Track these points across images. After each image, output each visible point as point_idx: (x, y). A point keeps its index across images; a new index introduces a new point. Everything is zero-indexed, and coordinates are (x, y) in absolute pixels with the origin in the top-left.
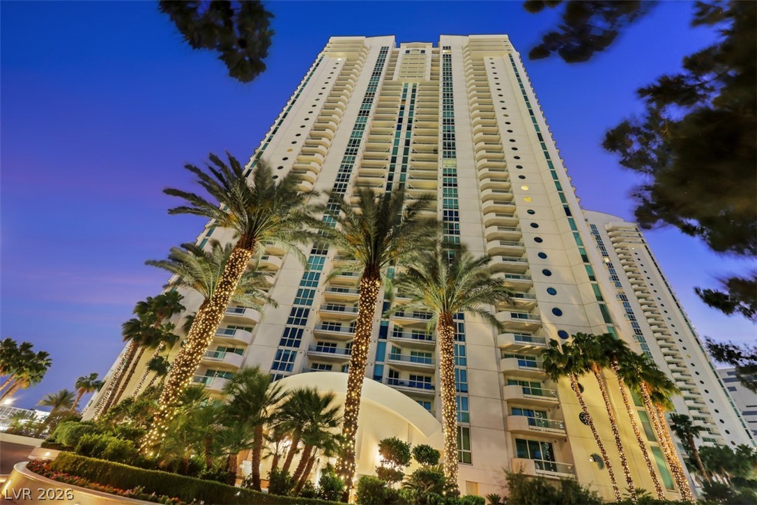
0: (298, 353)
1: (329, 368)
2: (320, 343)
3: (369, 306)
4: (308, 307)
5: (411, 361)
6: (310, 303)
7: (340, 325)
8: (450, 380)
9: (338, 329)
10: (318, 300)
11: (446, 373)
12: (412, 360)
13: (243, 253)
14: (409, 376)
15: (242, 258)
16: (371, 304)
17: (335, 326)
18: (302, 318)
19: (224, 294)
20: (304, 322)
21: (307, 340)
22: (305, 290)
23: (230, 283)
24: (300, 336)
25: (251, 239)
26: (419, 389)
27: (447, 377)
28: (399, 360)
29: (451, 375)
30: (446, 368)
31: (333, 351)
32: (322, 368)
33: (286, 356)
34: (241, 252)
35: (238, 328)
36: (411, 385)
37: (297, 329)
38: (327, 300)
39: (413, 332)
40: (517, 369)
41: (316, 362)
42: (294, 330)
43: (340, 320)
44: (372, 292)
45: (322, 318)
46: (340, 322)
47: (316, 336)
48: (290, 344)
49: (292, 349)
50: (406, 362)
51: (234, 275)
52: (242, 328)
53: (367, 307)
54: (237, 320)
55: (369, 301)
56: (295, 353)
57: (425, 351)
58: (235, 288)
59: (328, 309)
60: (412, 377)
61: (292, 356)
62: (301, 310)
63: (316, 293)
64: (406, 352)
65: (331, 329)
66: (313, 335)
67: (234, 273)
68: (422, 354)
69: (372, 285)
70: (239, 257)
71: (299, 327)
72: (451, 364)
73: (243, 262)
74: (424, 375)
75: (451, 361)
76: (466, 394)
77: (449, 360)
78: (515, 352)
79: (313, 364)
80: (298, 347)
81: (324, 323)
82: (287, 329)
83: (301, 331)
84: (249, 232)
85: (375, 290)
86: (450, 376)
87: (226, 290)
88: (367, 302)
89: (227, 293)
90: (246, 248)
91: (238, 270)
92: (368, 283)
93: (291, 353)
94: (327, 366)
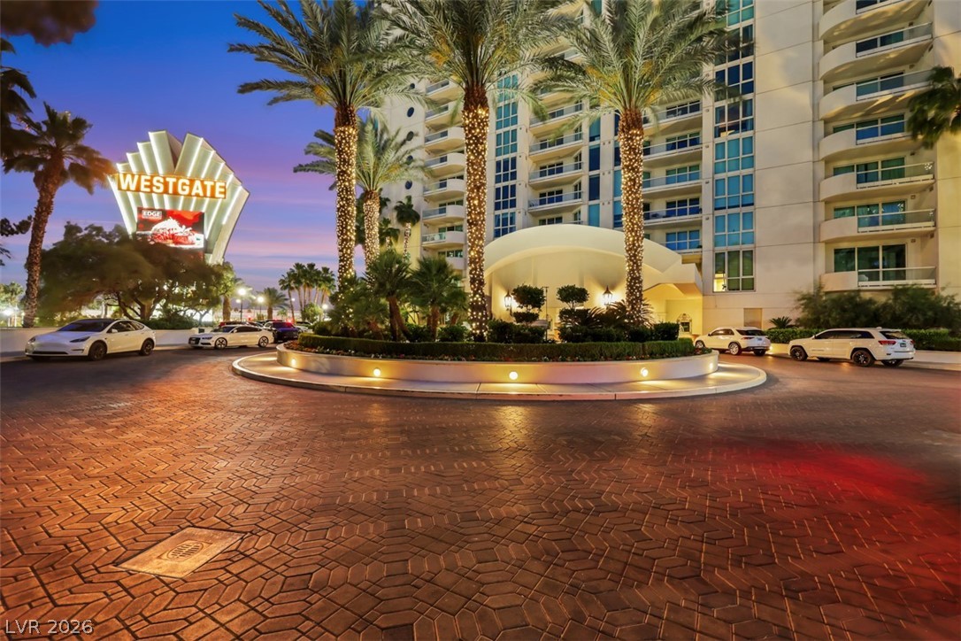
0: (517, 213)
1: (559, 220)
2: (542, 195)
3: (474, 148)
4: (513, 155)
5: (667, 183)
6: (514, 149)
7: (562, 164)
8: (632, 205)
9: (560, 171)
10: (524, 141)
11: (628, 198)
12: (668, 181)
13: (344, 132)
14: (665, 205)
15: (345, 139)
16: (476, 145)
17: (555, 167)
18: (510, 171)
19: (345, 186)
20: (514, 176)
21: (523, 195)
22: (504, 133)
23: (345, 172)
24: (513, 194)
25: (346, 110)
26: (682, 217)
27: (628, 204)
28: (649, 186)
29: (633, 199)
30: (628, 192)
31: (560, 199)
32: (551, 222)
33: (505, 221)
34: (341, 131)
35: (449, 204)
36: (669, 214)
37: (507, 186)
38: (537, 136)
39: (668, 140)
40: (854, 147)
41: (543, 218)
42: (505, 188)
43: (560, 158)
44: (474, 129)
45: (536, 162)
46: (560, 161)
47: (535, 187)
48: (505, 207)
49: (509, 210)
50: (660, 187)
51: (346, 162)
52: (453, 203)
53: (472, 151)
54: (443, 196)
55: (474, 143)
56: (513, 214)
57: (687, 165)
58: (354, 175)
59: (541, 148)
60: (670, 205)
61: (512, 218)
62: (506, 162)
63: (519, 132)
64: (659, 174)
65: (551, 172)
66: (530, 189)
67: (344, 159)
68: (684, 169)
69: (473, 118)
70: (342, 139)
71: (510, 183)
72: (634, 185)
73: (349, 143)
74: (688, 197)
75: (634, 180)
76: (752, 207)
77: (631, 180)
78: (857, 117)
79: (540, 221)
80: (515, 206)
81: (541, 168)
82: (498, 190)
83: (513, 187)
84: (340, 102)
85: (479, 124)
86: (632, 201)
87: (344, 181)
88: (471, 145)
89: (347, 184)
90: (344, 125)
91: (347, 154)
92: (468, 117)
93: (509, 216)
94: (557, 219)
